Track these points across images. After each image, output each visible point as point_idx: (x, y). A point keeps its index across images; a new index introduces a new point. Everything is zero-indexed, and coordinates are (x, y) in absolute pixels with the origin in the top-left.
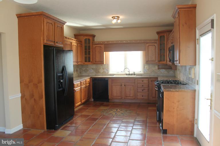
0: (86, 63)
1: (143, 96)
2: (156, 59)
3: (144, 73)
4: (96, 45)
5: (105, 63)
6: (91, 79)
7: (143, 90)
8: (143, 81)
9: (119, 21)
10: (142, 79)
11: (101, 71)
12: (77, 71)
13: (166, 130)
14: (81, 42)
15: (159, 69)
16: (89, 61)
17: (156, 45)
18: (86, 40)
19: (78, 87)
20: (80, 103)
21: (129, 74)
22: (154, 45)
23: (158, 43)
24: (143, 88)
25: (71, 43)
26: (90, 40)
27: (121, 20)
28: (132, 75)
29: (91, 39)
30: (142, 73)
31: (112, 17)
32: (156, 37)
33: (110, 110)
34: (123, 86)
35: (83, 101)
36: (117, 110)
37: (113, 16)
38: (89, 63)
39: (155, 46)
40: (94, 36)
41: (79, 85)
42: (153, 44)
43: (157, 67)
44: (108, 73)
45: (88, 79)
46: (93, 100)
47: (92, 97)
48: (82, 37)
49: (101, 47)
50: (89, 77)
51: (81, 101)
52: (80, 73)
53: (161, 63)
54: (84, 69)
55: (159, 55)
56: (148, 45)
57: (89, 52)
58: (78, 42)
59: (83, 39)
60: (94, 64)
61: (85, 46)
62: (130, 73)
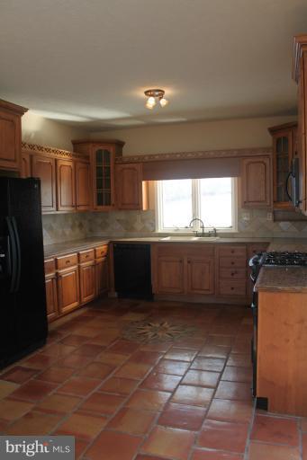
0: (100, 207)
1: (233, 289)
2: (268, 195)
3: (241, 232)
4: (123, 166)
5: (144, 208)
6: (111, 245)
7: (233, 274)
8: (233, 252)
9: (163, 102)
10: (233, 247)
11: (138, 226)
12: (81, 226)
13: (266, 400)
14: (88, 157)
15: (275, 220)
16: (108, 203)
17: (267, 161)
18: (99, 153)
19: (69, 267)
20: (75, 304)
21: (203, 235)
22: (263, 162)
23: (271, 157)
24: (234, 270)
25: (56, 160)
26: (109, 153)
27: (167, 99)
28: (209, 235)
29: (112, 150)
30: (234, 230)
31: (146, 93)
32: (268, 141)
33: (144, 325)
34: (186, 263)
35: (85, 300)
36: (161, 325)
37: (148, 89)
38: (108, 207)
39: (265, 164)
40: (120, 144)
41: (75, 260)
42: (261, 160)
43: (270, 218)
44: (154, 230)
45: (101, 247)
46: (116, 295)
47: (113, 289)
48: (90, 146)
49: (134, 169)
50: (106, 242)
51: (79, 298)
52: (91, 230)
53: (279, 205)
54: (99, 221)
55: (275, 187)
56: (246, 161)
57: (108, 181)
58: (79, 159)
59: (92, 151)
60: (120, 209)
61: (97, 168)
62: (206, 231)
